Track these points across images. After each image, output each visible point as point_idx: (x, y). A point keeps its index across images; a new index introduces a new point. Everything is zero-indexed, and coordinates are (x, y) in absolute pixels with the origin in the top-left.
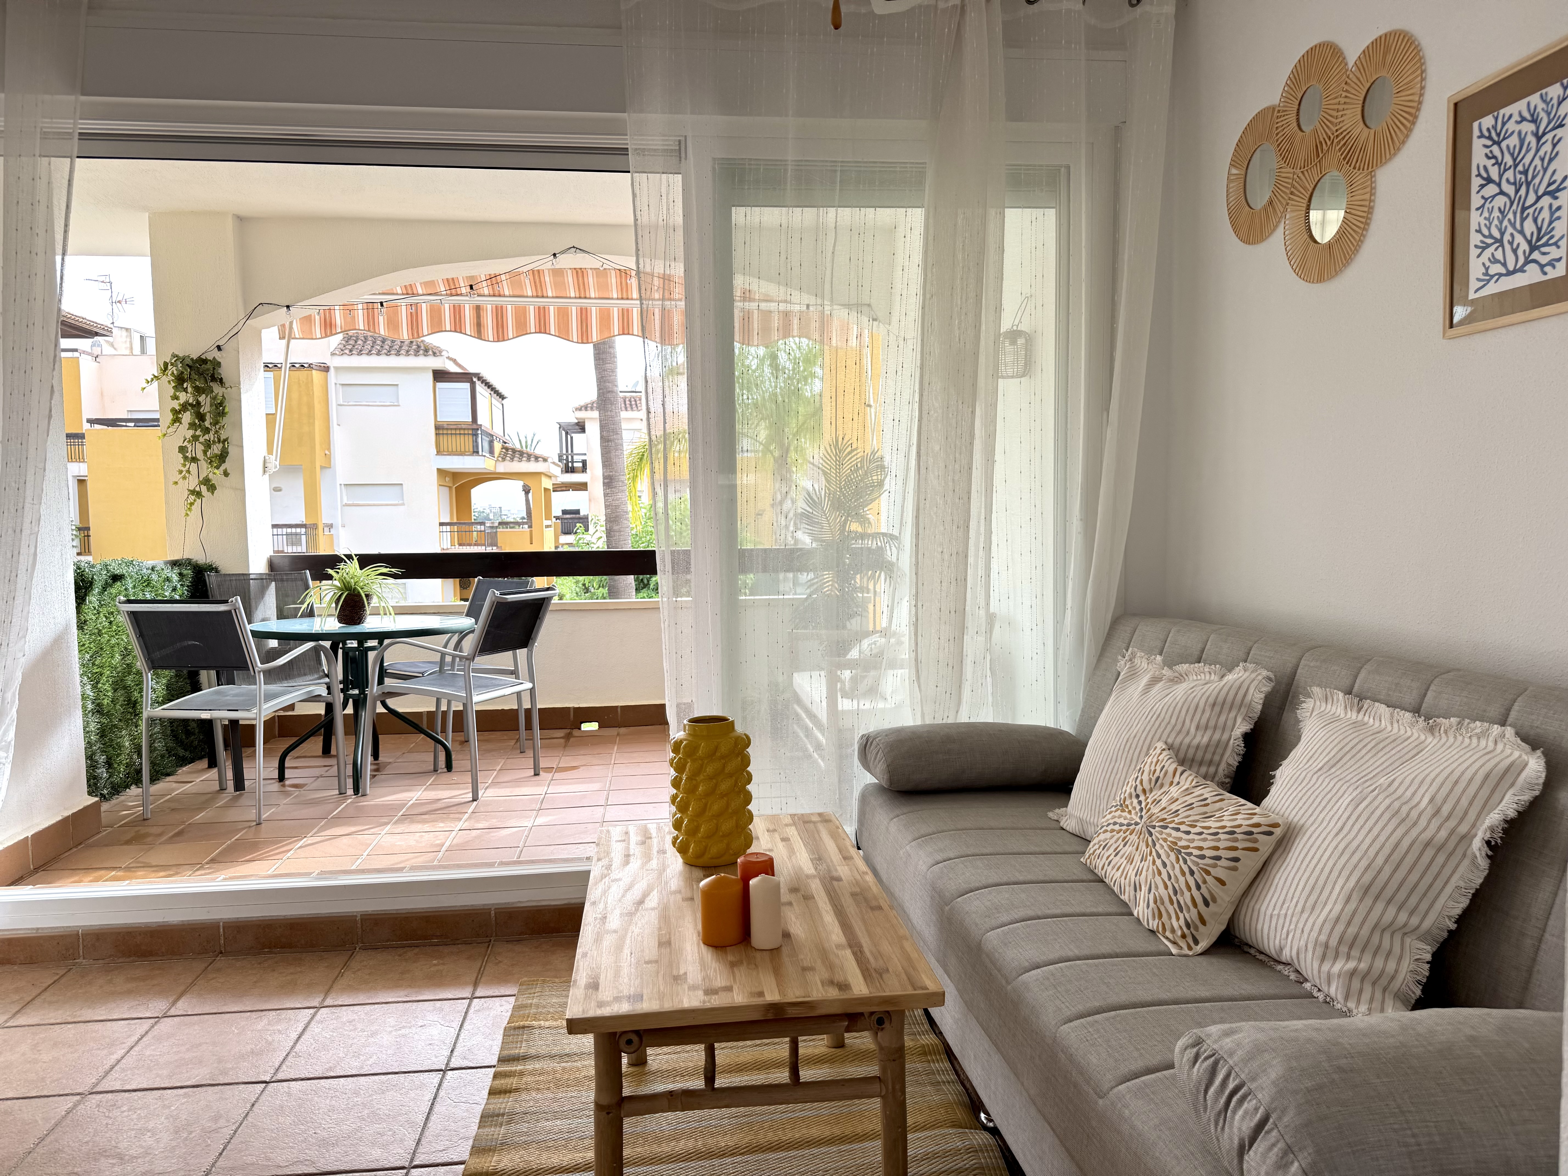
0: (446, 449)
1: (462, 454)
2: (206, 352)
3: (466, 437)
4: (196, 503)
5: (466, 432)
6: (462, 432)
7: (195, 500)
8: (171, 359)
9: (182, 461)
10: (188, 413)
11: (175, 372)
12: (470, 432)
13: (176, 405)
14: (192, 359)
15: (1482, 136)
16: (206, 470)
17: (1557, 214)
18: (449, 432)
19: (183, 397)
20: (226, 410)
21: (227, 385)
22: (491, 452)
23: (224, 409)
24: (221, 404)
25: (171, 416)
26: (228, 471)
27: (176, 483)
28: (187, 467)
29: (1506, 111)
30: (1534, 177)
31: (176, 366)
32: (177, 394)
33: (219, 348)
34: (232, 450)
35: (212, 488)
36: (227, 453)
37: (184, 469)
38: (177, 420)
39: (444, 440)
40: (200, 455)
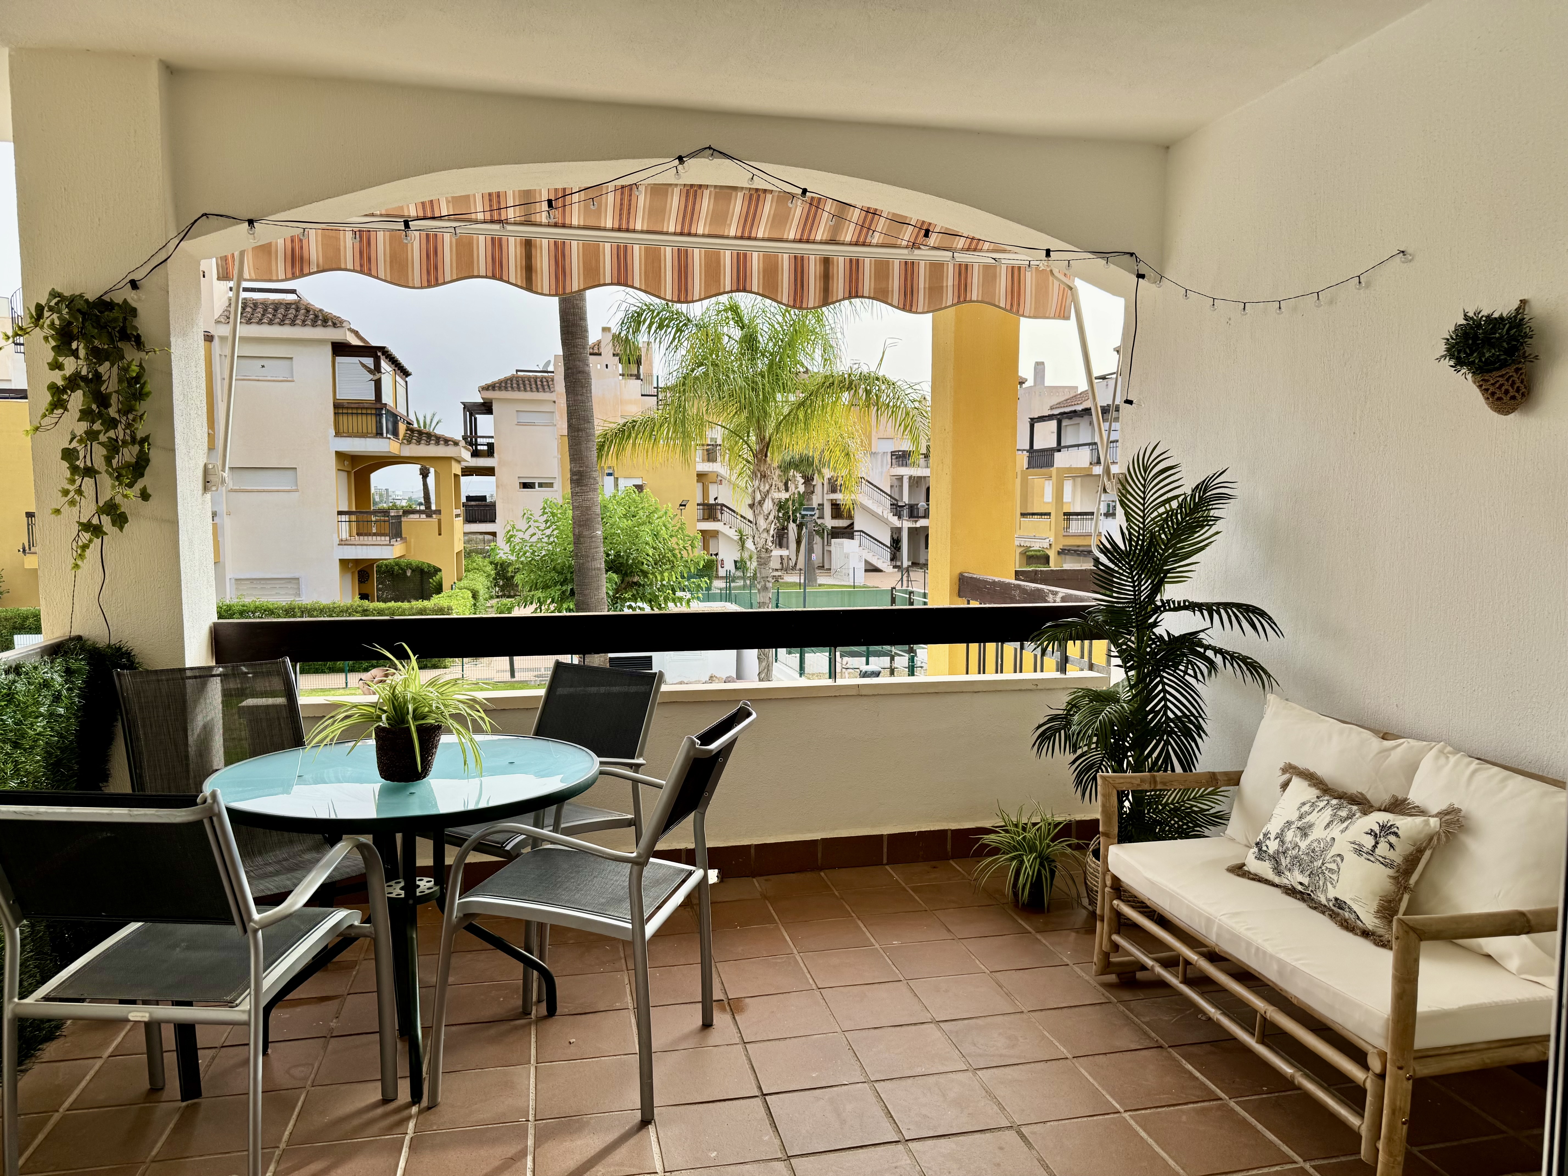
0: (346, 430)
1: (364, 435)
2: (110, 290)
3: (369, 417)
4: (92, 545)
5: (369, 412)
6: (364, 411)
7: (90, 541)
8: (49, 301)
9: (68, 474)
10: (79, 393)
11: (57, 322)
12: (373, 412)
13: (57, 377)
14: (87, 301)
16: (108, 488)
18: (350, 411)
19: (70, 365)
20: (148, 388)
21: (147, 347)
22: (395, 433)
23: (142, 388)
24: (137, 379)
25: (48, 398)
26: (149, 491)
27: (57, 511)
28: (78, 483)
31: (59, 312)
32: (61, 359)
33: (134, 285)
34: (155, 456)
35: (120, 520)
36: (148, 461)
37: (71, 488)
38: (58, 403)
39: (344, 419)
40: (99, 463)
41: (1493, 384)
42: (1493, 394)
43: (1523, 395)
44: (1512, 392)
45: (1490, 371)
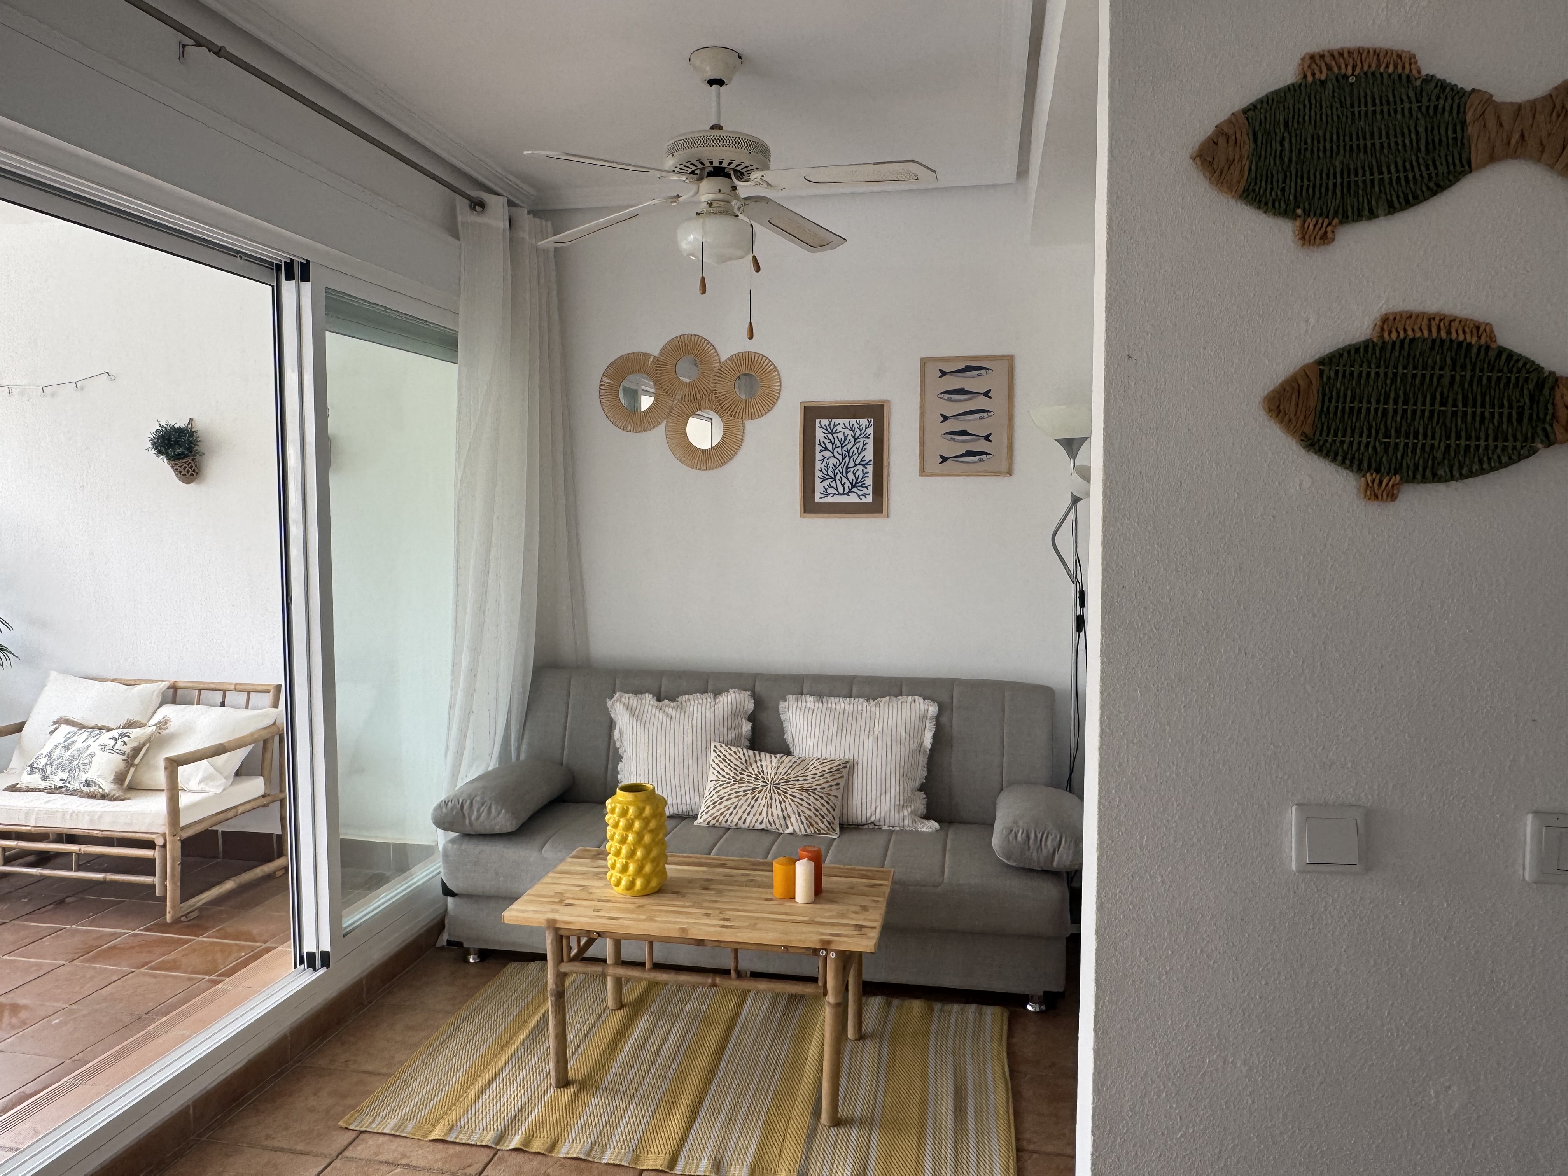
15: (821, 427)
17: (866, 475)
29: (837, 421)
30: (852, 455)
41: (180, 467)
42: (180, 472)
43: (197, 473)
44: (191, 472)
45: (179, 459)
